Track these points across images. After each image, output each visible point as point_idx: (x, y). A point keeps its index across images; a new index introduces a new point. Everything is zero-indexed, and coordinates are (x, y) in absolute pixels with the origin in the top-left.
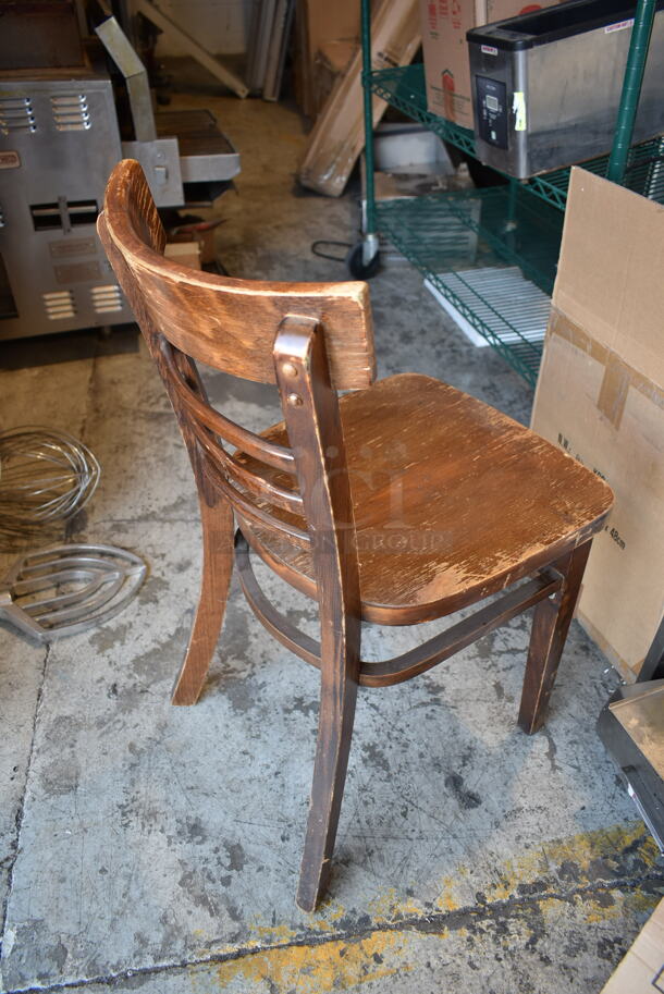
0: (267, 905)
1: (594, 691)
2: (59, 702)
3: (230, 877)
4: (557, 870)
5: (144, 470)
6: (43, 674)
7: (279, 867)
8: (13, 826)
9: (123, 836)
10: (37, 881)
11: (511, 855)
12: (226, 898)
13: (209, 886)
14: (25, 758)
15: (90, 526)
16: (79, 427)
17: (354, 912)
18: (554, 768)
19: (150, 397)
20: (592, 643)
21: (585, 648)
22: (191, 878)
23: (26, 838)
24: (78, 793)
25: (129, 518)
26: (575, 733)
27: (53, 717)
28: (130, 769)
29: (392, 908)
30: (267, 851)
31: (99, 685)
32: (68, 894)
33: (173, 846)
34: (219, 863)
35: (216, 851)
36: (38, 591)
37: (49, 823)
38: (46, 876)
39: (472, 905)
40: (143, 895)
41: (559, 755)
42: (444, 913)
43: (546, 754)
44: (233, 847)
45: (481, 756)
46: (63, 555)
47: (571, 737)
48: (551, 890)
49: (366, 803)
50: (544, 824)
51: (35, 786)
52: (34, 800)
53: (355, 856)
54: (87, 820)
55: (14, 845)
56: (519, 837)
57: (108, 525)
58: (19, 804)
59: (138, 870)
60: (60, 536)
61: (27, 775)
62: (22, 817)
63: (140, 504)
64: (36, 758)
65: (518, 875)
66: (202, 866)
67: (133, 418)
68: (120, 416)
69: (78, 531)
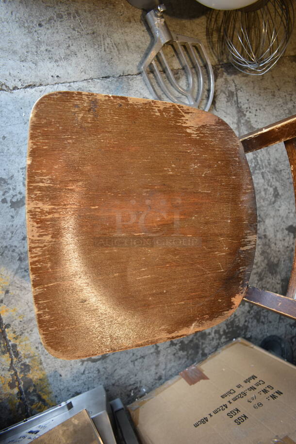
1: (132, 383)
3: (7, 202)
4: (26, 362)
6: (120, 76)
7: (15, 226)
8: (25, 85)
9: (23, 143)
11: (32, 340)
14: (66, 80)
15: (229, 78)
18: (83, 361)
20: (164, 382)
21: (160, 378)
22: (4, 183)
23: (19, 94)
25: (240, 100)
26: (105, 373)
30: (23, 219)
33: (21, 171)
34: (14, 196)
35: (20, 193)
36: (178, 58)
37: (28, 103)
39: (4, 322)
41: (90, 364)
43: (91, 357)
44: (23, 202)
46: (206, 66)
47: (101, 369)
48: (15, 360)
51: (49, 89)
52: (41, 92)
55: (15, 88)
57: (233, 89)
58: (38, 84)
59: (6, 155)
60: (222, 61)
61: (56, 84)
62: (31, 88)
63: (251, 105)
64: (65, 86)
65: (21, 344)
66: (11, 187)
69: (227, 71)
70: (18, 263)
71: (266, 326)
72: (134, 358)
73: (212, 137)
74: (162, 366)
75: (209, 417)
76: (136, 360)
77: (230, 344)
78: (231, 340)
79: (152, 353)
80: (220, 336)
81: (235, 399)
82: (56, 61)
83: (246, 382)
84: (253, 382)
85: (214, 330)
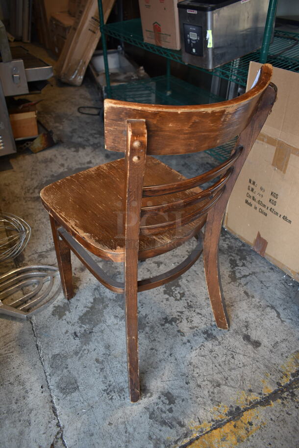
0: (193, 415)
1: (283, 286)
2: (50, 348)
6: (35, 336)
7: (190, 397)
8: (54, 416)
9: (112, 405)
10: (79, 439)
11: (282, 362)
12: (174, 418)
13: (164, 415)
14: (44, 380)
15: (27, 259)
17: (231, 406)
18: (282, 321)
19: (29, 190)
20: (274, 266)
21: (272, 269)
22: (154, 414)
23: (63, 419)
24: (80, 390)
25: (45, 250)
26: (284, 305)
27: (50, 357)
28: (101, 371)
29: (246, 400)
30: (182, 391)
31: (67, 335)
32: (98, 441)
34: (164, 403)
35: (160, 398)
37: (72, 409)
38: (82, 435)
39: (277, 388)
40: (134, 429)
41: (282, 316)
42: (268, 395)
43: (277, 316)
44: (166, 394)
45: (252, 324)
46: (18, 274)
47: (282, 307)
49: (215, 357)
50: (289, 346)
51: (55, 393)
52: (59, 400)
53: (221, 382)
54: (91, 402)
55: (58, 425)
56: (282, 354)
57: (36, 256)
58: (51, 404)
59: (127, 418)
61: (49, 389)
62: (56, 410)
64: (50, 379)
65: (288, 370)
66: (156, 407)
67: (25, 201)
68: (17, 201)
69: (22, 261)
70: (222, 387)
72: (265, 288)
74: (262, 269)
75: (282, 217)
76: (265, 286)
77: (230, 231)
78: (226, 231)
79: (256, 277)
80: (226, 238)
81: (264, 206)
82: (27, 392)
83: (251, 205)
84: (250, 200)
85: (224, 242)
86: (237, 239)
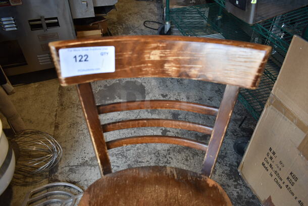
5: (82, 137)
15: (60, 171)
16: (55, 113)
25: (76, 164)
46: (47, 188)
57: (67, 169)
60: (47, 175)
63: (81, 157)
67: (76, 109)
68: (71, 108)
69: (55, 173)
71: (228, 152)
73: (98, 197)
75: (297, 200)
77: (243, 177)
78: (240, 176)
80: (238, 184)
81: (281, 179)
84: (266, 165)
85: (235, 189)
86: (249, 188)
